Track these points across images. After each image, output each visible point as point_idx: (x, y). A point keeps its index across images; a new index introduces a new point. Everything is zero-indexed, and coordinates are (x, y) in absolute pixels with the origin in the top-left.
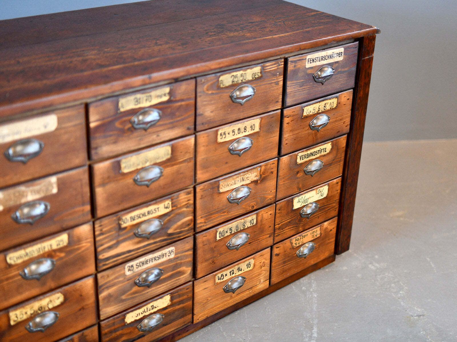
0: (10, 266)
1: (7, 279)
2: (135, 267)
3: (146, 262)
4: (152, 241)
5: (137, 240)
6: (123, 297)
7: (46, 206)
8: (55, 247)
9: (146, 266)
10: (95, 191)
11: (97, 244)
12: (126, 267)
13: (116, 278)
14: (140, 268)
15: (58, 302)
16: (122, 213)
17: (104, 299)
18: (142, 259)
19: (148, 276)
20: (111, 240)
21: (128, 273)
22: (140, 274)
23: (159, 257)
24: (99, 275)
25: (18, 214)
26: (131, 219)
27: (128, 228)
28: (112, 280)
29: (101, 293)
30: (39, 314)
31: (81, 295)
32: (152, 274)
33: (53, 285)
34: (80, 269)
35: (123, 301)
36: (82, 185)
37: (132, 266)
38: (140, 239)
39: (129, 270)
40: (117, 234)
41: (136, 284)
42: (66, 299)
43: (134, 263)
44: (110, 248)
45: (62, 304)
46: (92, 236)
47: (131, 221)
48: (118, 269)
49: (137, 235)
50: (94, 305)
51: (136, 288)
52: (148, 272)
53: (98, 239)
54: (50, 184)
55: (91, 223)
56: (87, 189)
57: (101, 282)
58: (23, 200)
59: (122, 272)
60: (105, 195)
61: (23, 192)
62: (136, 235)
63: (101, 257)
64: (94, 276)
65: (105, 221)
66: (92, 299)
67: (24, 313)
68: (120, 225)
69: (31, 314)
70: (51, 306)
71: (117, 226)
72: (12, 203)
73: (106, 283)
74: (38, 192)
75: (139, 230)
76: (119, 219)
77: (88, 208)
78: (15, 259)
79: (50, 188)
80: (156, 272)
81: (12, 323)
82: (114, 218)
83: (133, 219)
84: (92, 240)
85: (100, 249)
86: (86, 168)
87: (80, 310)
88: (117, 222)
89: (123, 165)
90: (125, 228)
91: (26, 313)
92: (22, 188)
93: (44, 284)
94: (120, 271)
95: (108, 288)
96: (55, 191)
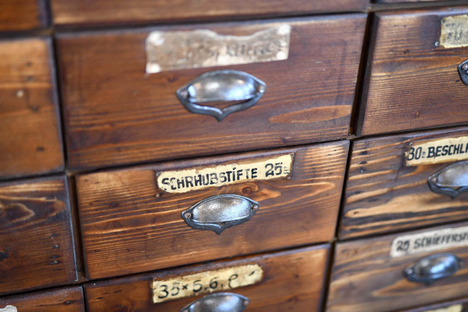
0: (163, 194)
1: (154, 220)
2: (412, 244)
3: (436, 240)
4: (458, 204)
5: (429, 195)
6: (376, 293)
7: (257, 86)
8: (261, 176)
9: (433, 248)
10: (369, 76)
11: (349, 188)
12: (396, 241)
13: (371, 258)
14: (421, 250)
15: (250, 280)
16: (415, 135)
17: (340, 289)
18: (430, 234)
19: (431, 266)
20: (379, 186)
21: (396, 254)
22: (418, 260)
23: (463, 236)
24: (339, 247)
25: (192, 90)
26: (430, 152)
27: (419, 169)
28: (363, 260)
29: (336, 278)
30: (209, 293)
31: (297, 276)
32: (440, 263)
33: (245, 247)
34: (305, 229)
35: (372, 299)
36: (344, 56)
37: (407, 243)
38: (436, 195)
39: (399, 248)
40: (394, 177)
41: (405, 275)
42: (266, 277)
43: (412, 238)
44: (373, 200)
45: (257, 284)
46: (343, 170)
47: (429, 157)
48: (379, 242)
49: (433, 187)
50: (318, 297)
51: (402, 283)
52: (434, 258)
53: (352, 178)
54: (274, 38)
55: (347, 143)
56: (354, 68)
57: (340, 259)
58: (208, 63)
59: (385, 250)
60: (388, 90)
61: (211, 42)
62: (430, 186)
63: (350, 214)
64: (328, 246)
65: (376, 145)
66: (317, 287)
67: (181, 287)
68: (404, 159)
69: (195, 291)
70: (234, 284)
71: (399, 161)
72: (181, 64)
73: (349, 264)
74: (244, 51)
75: (440, 178)
76: (406, 147)
77: (347, 109)
78: (175, 185)
79: (272, 47)
80: (448, 261)
81: (156, 300)
82: (396, 142)
83: (433, 152)
84: (342, 177)
85: (352, 198)
86: (362, 18)
87: (290, 300)
88: (400, 153)
89: (445, 31)
90: (414, 167)
91: (185, 287)
92: (209, 34)
93: (228, 243)
94: (381, 246)
95: (351, 272)
96: (282, 55)
